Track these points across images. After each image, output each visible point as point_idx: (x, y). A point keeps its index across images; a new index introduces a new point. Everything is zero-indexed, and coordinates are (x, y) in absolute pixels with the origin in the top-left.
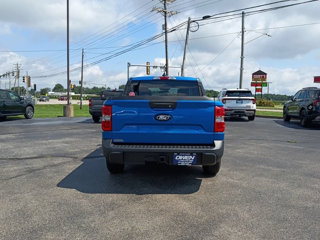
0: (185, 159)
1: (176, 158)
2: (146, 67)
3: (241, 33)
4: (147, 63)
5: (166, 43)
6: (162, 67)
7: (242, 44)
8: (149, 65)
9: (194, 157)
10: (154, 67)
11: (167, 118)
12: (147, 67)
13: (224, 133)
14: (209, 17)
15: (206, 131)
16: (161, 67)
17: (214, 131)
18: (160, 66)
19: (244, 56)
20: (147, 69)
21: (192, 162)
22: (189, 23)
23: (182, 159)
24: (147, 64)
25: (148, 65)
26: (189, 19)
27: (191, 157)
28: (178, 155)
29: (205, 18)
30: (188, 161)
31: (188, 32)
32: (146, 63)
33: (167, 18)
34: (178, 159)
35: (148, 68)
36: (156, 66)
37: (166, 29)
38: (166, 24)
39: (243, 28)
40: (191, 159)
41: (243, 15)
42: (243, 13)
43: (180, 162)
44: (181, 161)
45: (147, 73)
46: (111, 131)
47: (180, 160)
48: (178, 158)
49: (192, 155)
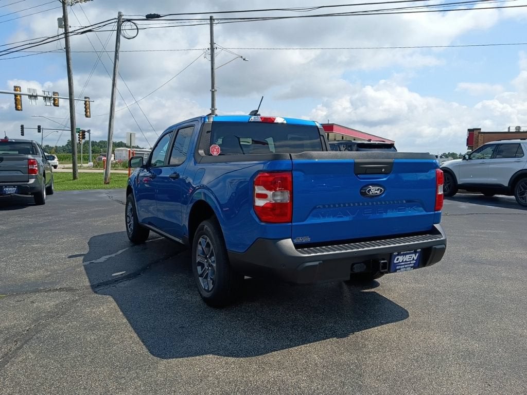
0: (406, 261)
1: (395, 262)
2: (13, 95)
3: (210, 51)
4: (15, 87)
5: (67, 52)
6: (47, 97)
7: (212, 69)
8: (20, 93)
9: (417, 254)
10: (31, 96)
11: (381, 192)
12: (16, 95)
13: (440, 211)
14: (158, 16)
15: (426, 211)
16: (45, 98)
17: (435, 208)
18: (44, 95)
19: (215, 88)
20: (16, 100)
21: (414, 263)
22: (120, 23)
23: (403, 262)
24: (15, 90)
25: (18, 92)
26: (120, 15)
27: (414, 255)
28: (398, 255)
29: (150, 17)
30: (409, 264)
31: (119, 39)
32: (13, 88)
33: (68, 8)
34: (398, 262)
35: (19, 97)
36: (34, 94)
37: (66, 27)
38: (65, 18)
39: (212, 43)
40: (413, 259)
41: (211, 22)
42: (211, 19)
43: (400, 267)
44: (401, 265)
45: (16, 107)
46: (289, 222)
47: (399, 262)
48: (398, 259)
49: (415, 252)
